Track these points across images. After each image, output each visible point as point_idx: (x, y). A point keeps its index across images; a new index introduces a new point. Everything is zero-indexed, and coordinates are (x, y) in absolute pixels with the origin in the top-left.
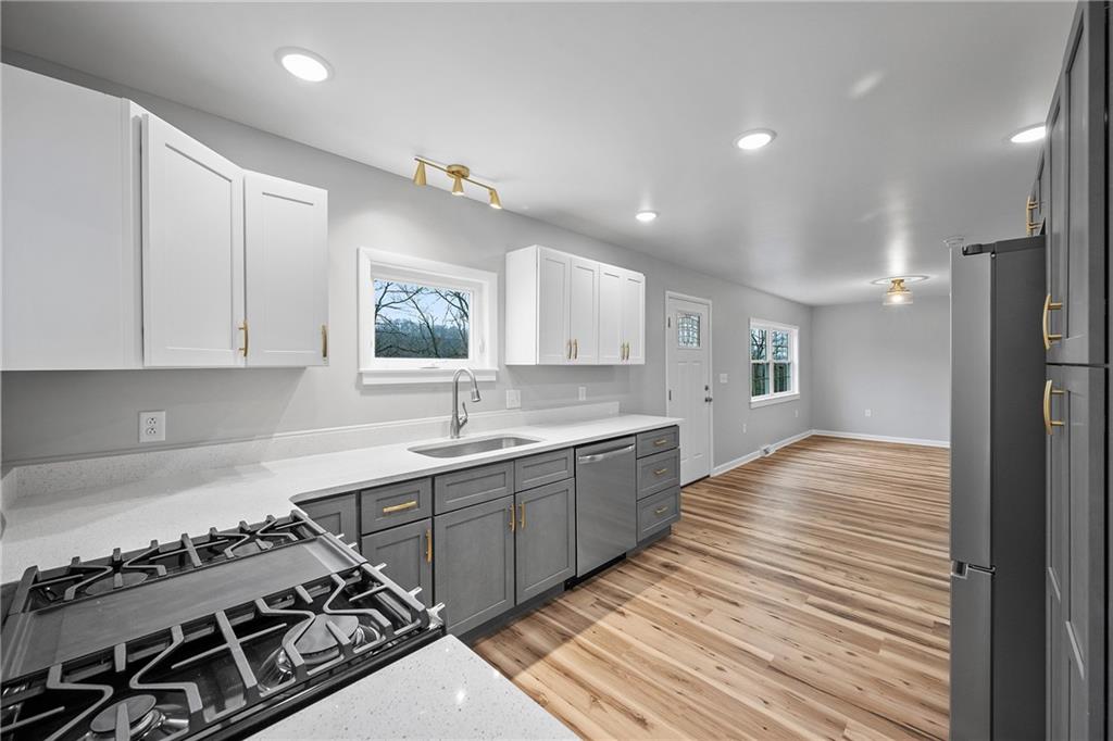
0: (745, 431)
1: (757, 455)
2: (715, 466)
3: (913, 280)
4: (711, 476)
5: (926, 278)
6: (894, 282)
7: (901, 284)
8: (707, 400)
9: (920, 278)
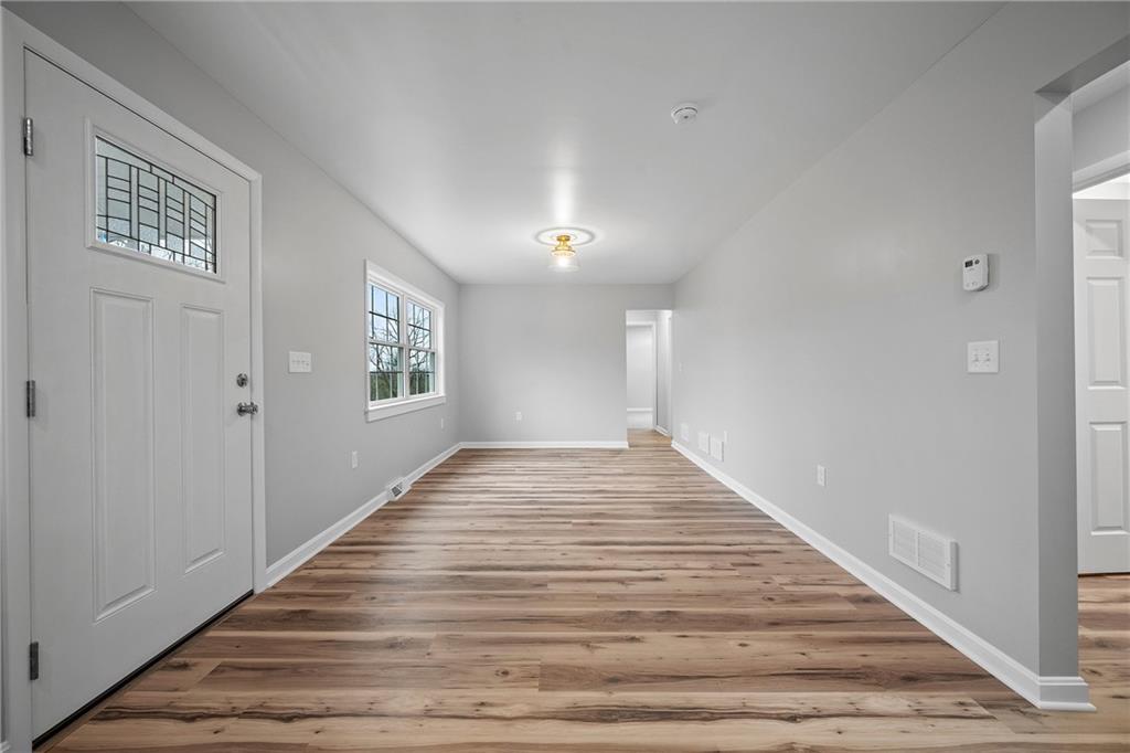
0: (354, 466)
1: (379, 501)
2: (269, 564)
3: (579, 239)
4: (258, 591)
5: (593, 237)
6: (559, 240)
7: (568, 243)
8: (241, 411)
9: (586, 237)
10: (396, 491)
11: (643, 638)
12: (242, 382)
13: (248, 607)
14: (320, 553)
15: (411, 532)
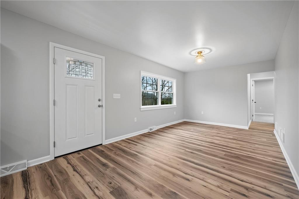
0: (135, 121)
1: (145, 131)
2: (106, 139)
3: (206, 52)
4: (103, 144)
5: (211, 50)
6: (198, 53)
7: (201, 54)
8: (99, 106)
9: (208, 51)
10: (151, 129)
11: (154, 196)
12: (99, 100)
13: (99, 147)
14: (121, 140)
15: (142, 140)
